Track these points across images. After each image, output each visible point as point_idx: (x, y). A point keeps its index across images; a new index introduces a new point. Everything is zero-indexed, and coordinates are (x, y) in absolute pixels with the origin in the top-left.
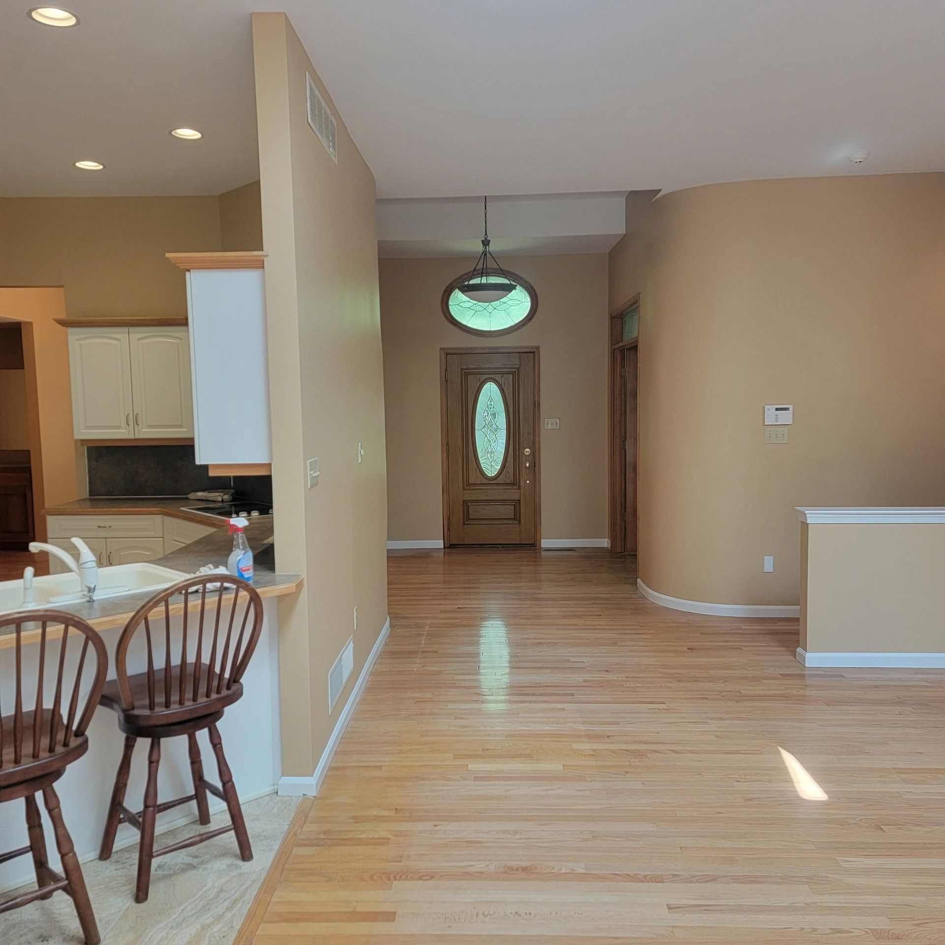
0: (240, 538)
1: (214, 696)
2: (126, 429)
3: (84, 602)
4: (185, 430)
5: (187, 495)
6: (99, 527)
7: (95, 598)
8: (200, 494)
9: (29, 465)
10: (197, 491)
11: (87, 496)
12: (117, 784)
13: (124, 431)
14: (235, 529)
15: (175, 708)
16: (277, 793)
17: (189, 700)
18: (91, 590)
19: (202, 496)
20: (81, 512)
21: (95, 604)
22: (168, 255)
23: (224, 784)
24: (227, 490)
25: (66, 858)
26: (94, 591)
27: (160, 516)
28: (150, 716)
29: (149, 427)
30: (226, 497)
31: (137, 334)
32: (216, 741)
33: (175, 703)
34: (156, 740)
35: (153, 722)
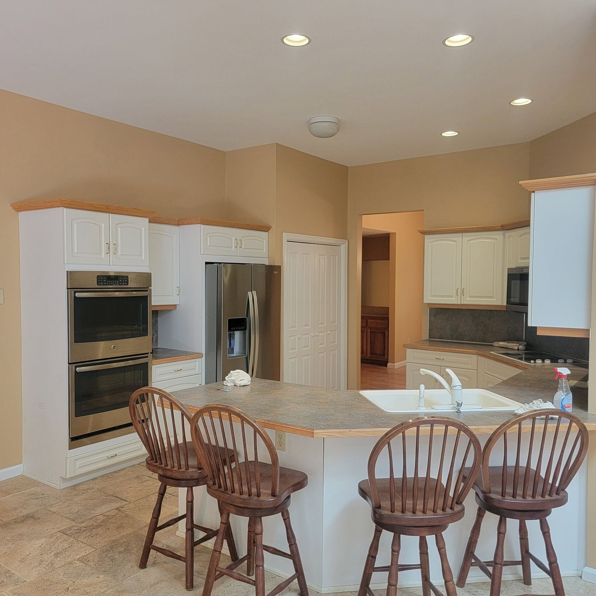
0: (564, 382)
1: (547, 497)
2: (455, 298)
3: (454, 412)
4: (495, 300)
5: (492, 343)
6: (436, 358)
7: (461, 410)
8: (502, 344)
9: (387, 316)
10: (499, 341)
11: (428, 338)
12: (471, 538)
13: (455, 299)
14: (561, 376)
15: (519, 499)
16: (581, 577)
17: (529, 496)
18: (459, 405)
19: (503, 345)
20: (427, 348)
21: (461, 414)
22: (520, 182)
23: (550, 564)
24: (520, 342)
25: (448, 583)
26: (461, 406)
27: (476, 356)
28: (500, 500)
29: (471, 297)
30: (521, 347)
31: (467, 238)
32: (546, 530)
33: (519, 495)
34: (503, 518)
35: (505, 506)
